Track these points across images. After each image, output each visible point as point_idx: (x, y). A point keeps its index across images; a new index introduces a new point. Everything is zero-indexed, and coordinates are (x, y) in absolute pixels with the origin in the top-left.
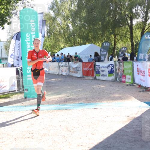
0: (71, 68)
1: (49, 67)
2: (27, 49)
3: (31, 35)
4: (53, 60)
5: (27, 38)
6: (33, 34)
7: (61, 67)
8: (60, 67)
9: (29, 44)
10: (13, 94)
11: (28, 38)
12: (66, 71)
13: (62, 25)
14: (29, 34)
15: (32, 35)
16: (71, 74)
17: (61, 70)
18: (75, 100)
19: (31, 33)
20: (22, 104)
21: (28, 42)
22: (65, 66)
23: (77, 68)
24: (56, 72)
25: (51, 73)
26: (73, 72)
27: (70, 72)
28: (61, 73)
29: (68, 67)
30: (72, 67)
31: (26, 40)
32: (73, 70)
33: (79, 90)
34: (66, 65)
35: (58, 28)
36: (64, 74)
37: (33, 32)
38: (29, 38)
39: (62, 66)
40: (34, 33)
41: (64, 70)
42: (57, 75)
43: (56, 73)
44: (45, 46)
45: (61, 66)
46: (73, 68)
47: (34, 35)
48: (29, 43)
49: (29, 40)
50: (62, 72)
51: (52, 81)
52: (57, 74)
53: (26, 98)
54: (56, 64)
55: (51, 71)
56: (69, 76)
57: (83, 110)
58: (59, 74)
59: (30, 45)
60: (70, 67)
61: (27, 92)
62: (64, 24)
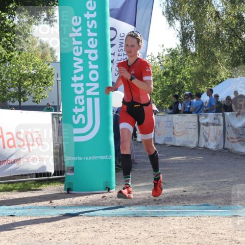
0: (229, 130)
1: (174, 128)
2: (75, 59)
3: (84, 20)
4: (187, 110)
5: (74, 29)
6: (91, 19)
7: (205, 127)
8: (202, 126)
9: (79, 46)
10: (41, 182)
11: (76, 28)
12: (216, 138)
13: (224, 18)
14: (80, 18)
15: (88, 22)
16: (230, 147)
17: (205, 136)
18: (194, 198)
19: (85, 15)
20: (51, 202)
21: (77, 39)
22: (214, 124)
23: (244, 127)
24: (190, 140)
25: (178, 144)
26: (236, 140)
27: (226, 140)
28: (203, 144)
29: (221, 128)
30: (231, 126)
31: (71, 35)
32: (234, 136)
33: (226, 180)
34: (217, 122)
35: (211, 26)
36: (212, 146)
37: (92, 12)
38: (80, 29)
39: (207, 125)
40: (94, 15)
41: (212, 135)
42: (194, 149)
43: (191, 142)
44: (178, 76)
45: (203, 124)
46: (236, 130)
47: (94, 22)
48: (80, 43)
49: (80, 35)
50: (207, 141)
51: (172, 161)
52: (193, 145)
53: (68, 193)
54: (191, 118)
55: (177, 139)
56: (224, 152)
57: (197, 219)
58: (198, 146)
59: (81, 48)
60: (227, 126)
61: (72, 174)
62: (230, 14)
